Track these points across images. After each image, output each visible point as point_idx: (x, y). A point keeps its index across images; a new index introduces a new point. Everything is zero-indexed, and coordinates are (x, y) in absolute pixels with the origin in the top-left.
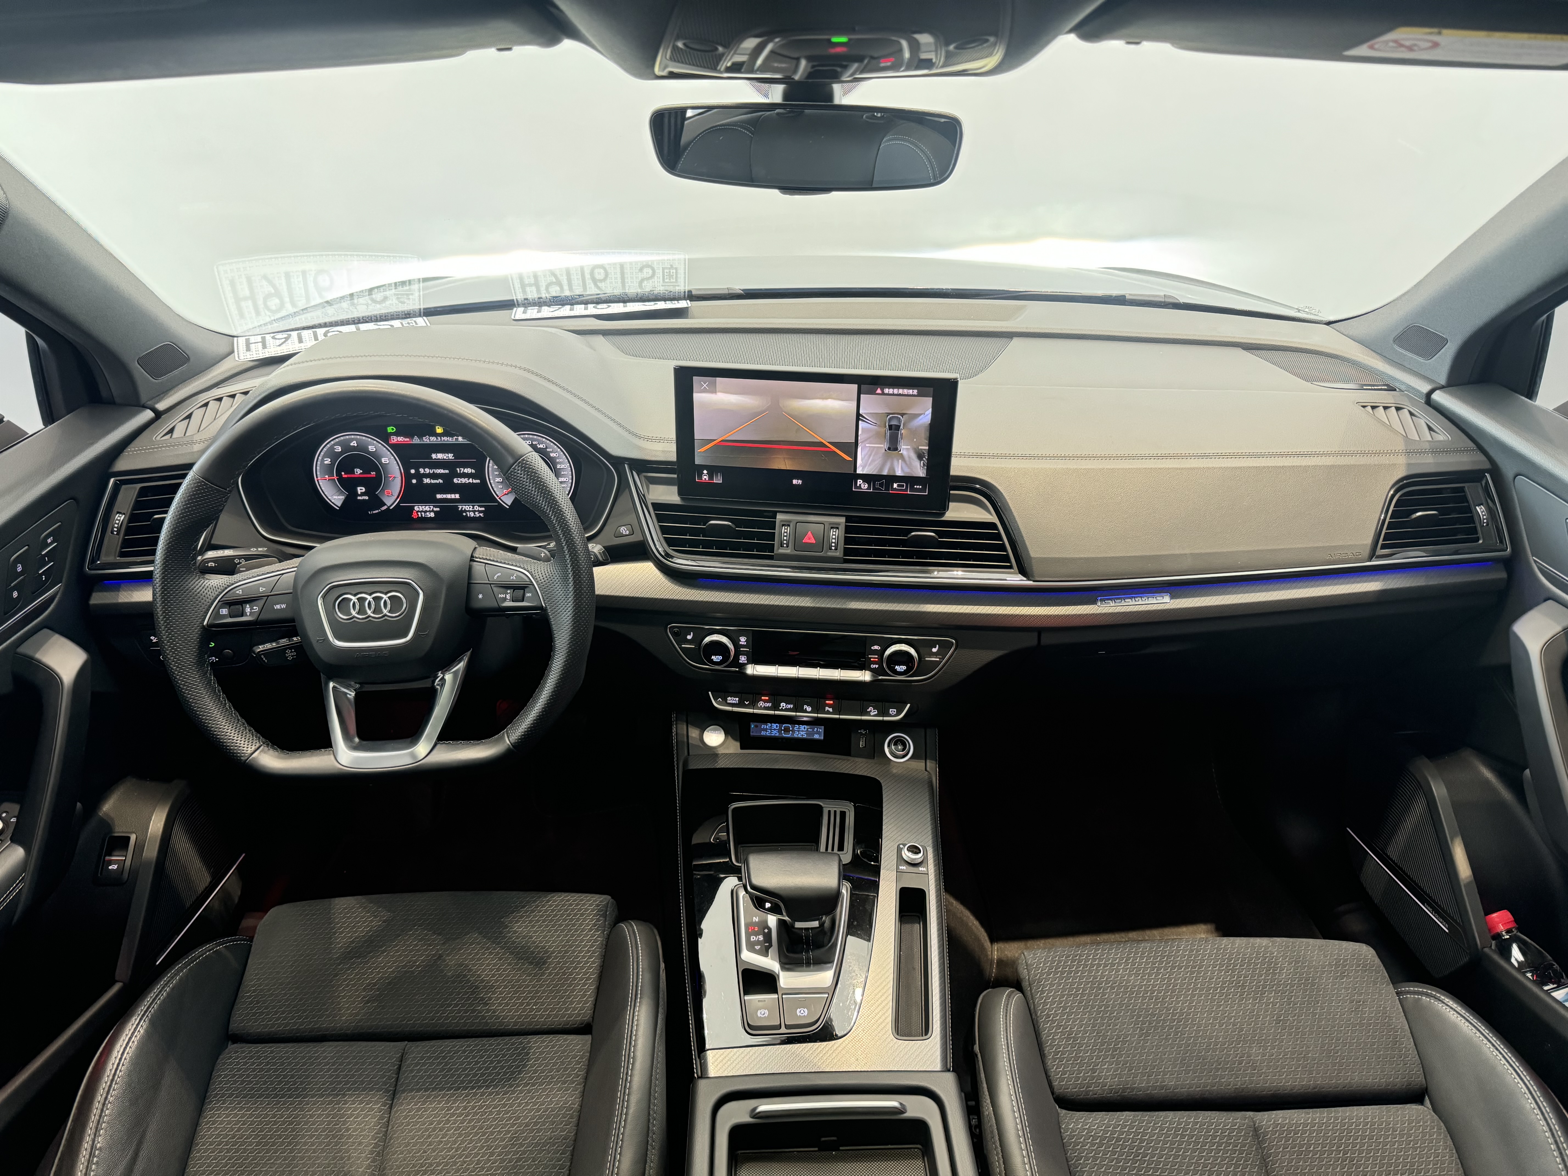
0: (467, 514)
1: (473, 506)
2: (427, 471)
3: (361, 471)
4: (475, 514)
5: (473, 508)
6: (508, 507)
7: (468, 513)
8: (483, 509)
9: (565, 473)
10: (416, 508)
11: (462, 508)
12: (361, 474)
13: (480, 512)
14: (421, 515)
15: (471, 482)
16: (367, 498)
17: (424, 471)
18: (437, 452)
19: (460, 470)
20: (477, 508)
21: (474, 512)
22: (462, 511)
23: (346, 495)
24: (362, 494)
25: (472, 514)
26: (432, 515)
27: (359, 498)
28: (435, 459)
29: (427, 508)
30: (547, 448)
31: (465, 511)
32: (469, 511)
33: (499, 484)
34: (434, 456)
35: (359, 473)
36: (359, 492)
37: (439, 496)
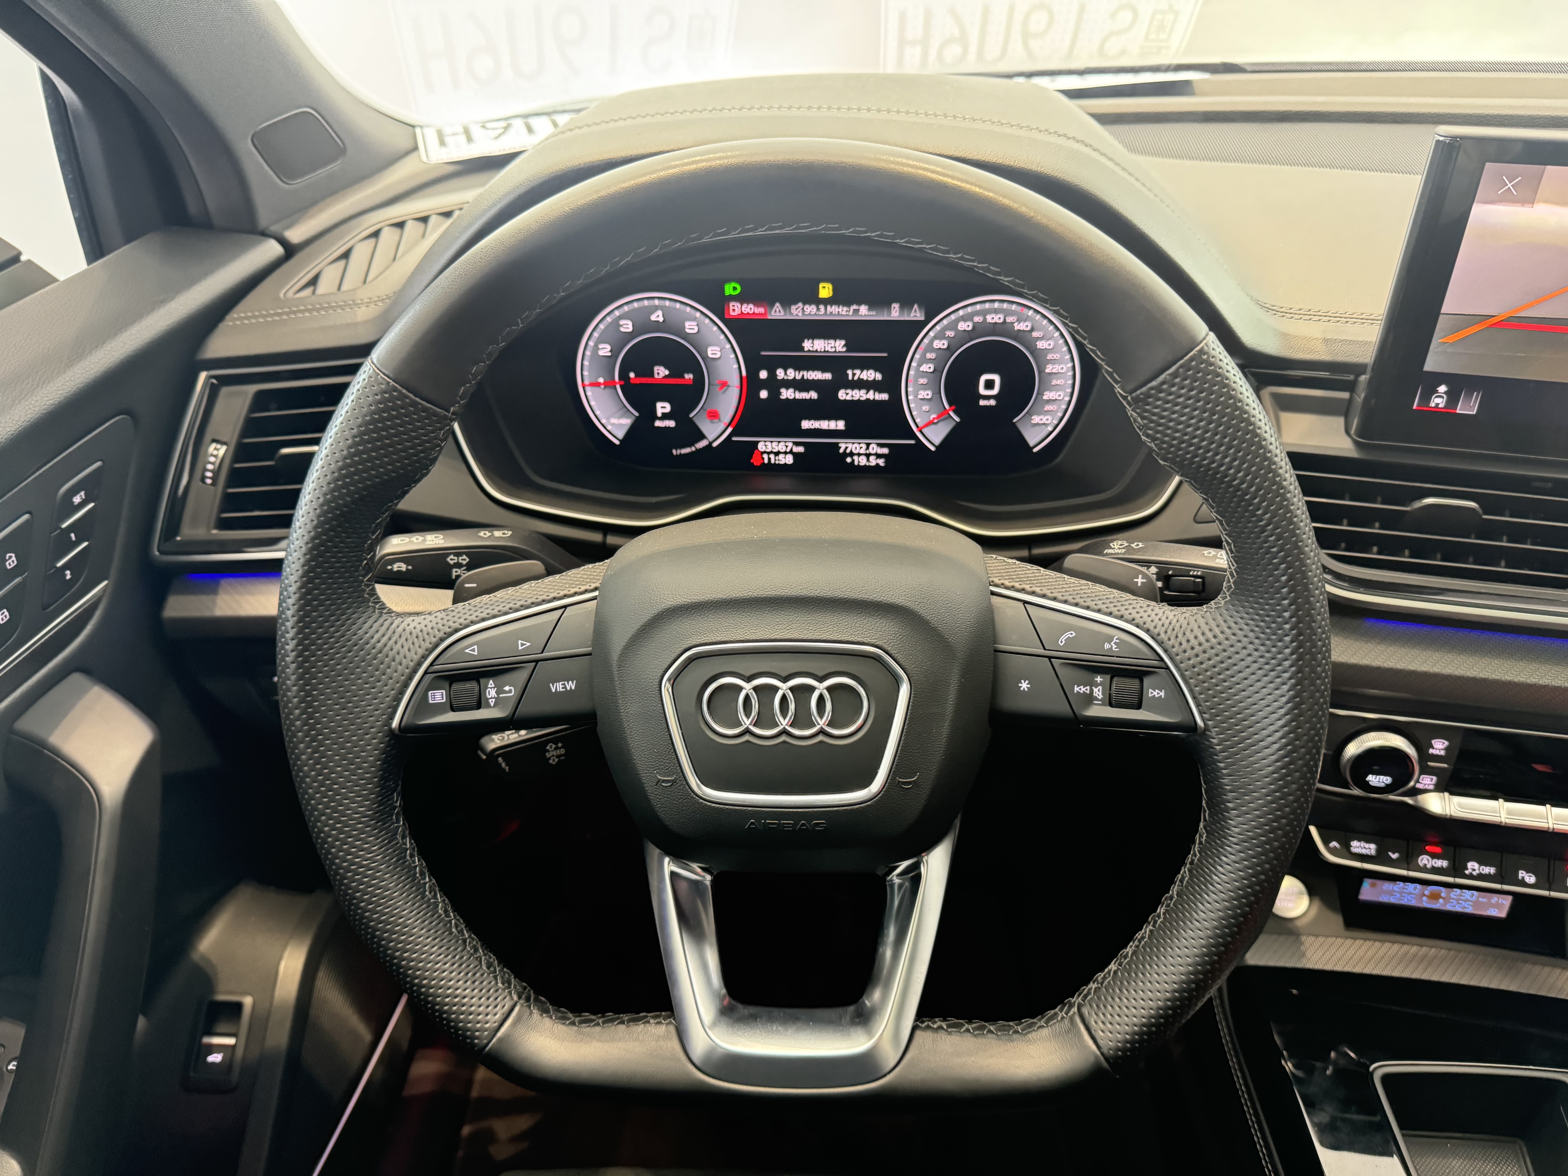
0: (853, 460)
1: (868, 445)
2: (791, 374)
3: (667, 372)
4: (868, 460)
5: (868, 448)
6: (933, 449)
7: (855, 458)
8: (885, 451)
9: (1059, 382)
10: (761, 447)
11: (847, 448)
12: (666, 377)
13: (878, 456)
14: (769, 459)
15: (871, 398)
16: (671, 424)
17: (786, 374)
18: (813, 337)
19: (854, 375)
20: (874, 449)
21: (868, 456)
22: (845, 455)
23: (633, 418)
24: (665, 416)
25: (863, 461)
26: (789, 460)
27: (658, 424)
28: (809, 351)
29: (781, 447)
30: (1032, 330)
31: (852, 454)
32: (859, 455)
33: (925, 402)
34: (807, 345)
35: (662, 375)
36: (659, 412)
37: (806, 424)
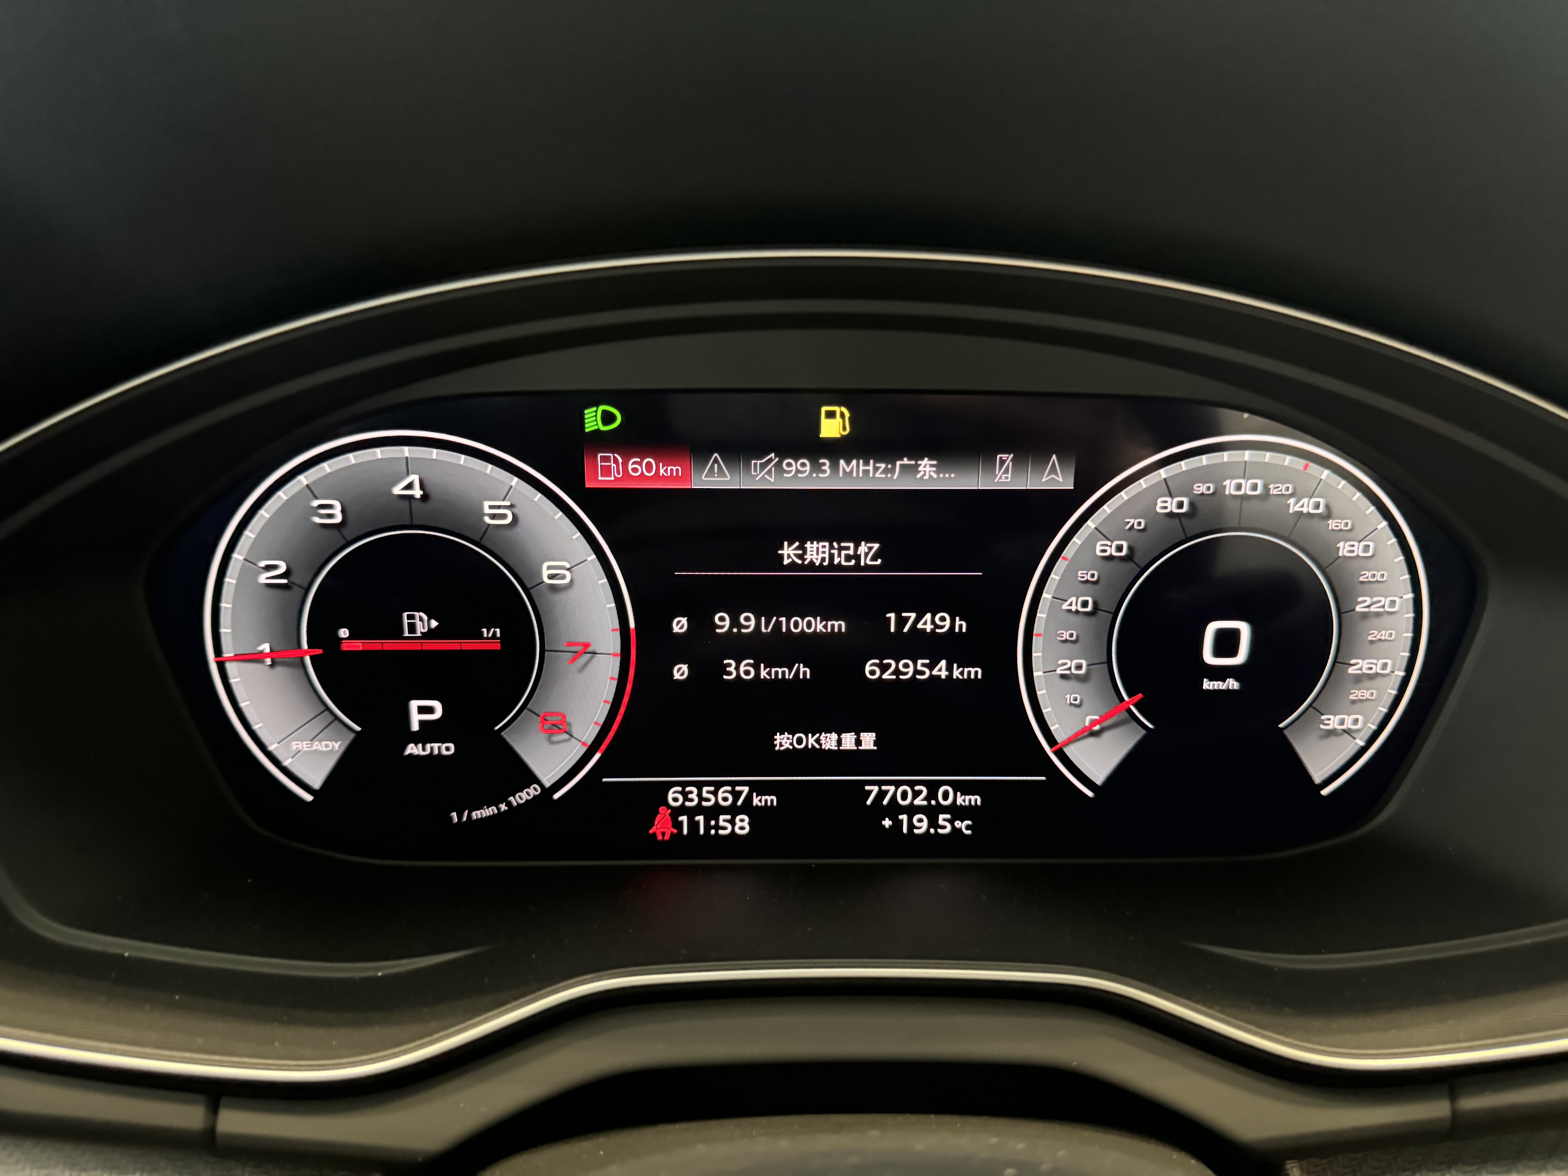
0: (898, 824)
1: (933, 788)
2: (749, 622)
3: (435, 624)
4: (933, 823)
5: (932, 795)
6: (1089, 792)
7: (904, 817)
8: (975, 800)
9: (1384, 635)
10: (674, 797)
11: (882, 794)
12: (430, 634)
13: (957, 812)
14: (694, 825)
15: (944, 674)
16: (447, 749)
17: (735, 622)
18: (802, 536)
19: (901, 622)
20: (947, 796)
21: (931, 813)
22: (879, 810)
23: (352, 736)
24: (429, 732)
25: (922, 825)
26: (743, 825)
27: (412, 749)
28: (793, 566)
29: (724, 797)
30: (1328, 515)
31: (894, 809)
32: (912, 810)
33: (1073, 684)
34: (789, 552)
35: (422, 631)
36: (416, 720)
37: (783, 741)
